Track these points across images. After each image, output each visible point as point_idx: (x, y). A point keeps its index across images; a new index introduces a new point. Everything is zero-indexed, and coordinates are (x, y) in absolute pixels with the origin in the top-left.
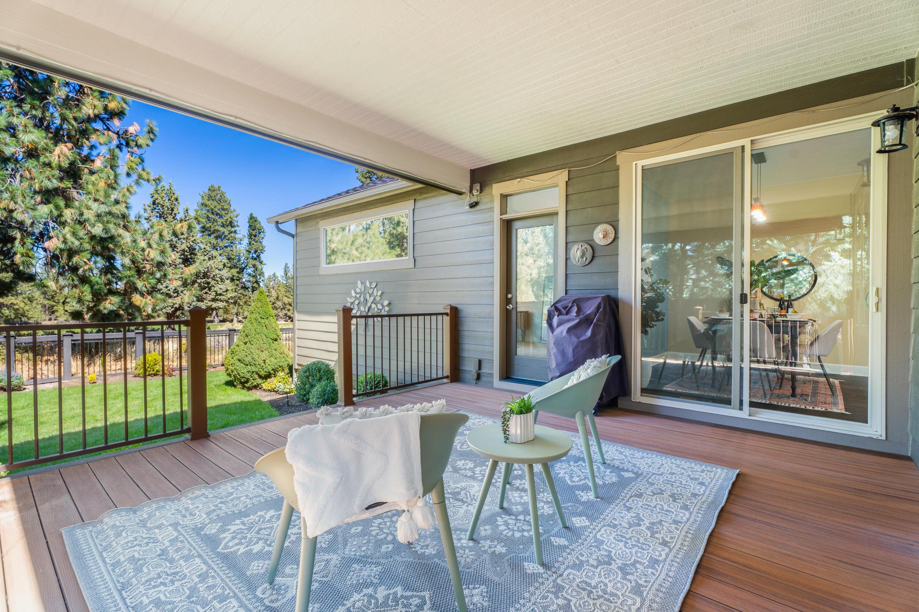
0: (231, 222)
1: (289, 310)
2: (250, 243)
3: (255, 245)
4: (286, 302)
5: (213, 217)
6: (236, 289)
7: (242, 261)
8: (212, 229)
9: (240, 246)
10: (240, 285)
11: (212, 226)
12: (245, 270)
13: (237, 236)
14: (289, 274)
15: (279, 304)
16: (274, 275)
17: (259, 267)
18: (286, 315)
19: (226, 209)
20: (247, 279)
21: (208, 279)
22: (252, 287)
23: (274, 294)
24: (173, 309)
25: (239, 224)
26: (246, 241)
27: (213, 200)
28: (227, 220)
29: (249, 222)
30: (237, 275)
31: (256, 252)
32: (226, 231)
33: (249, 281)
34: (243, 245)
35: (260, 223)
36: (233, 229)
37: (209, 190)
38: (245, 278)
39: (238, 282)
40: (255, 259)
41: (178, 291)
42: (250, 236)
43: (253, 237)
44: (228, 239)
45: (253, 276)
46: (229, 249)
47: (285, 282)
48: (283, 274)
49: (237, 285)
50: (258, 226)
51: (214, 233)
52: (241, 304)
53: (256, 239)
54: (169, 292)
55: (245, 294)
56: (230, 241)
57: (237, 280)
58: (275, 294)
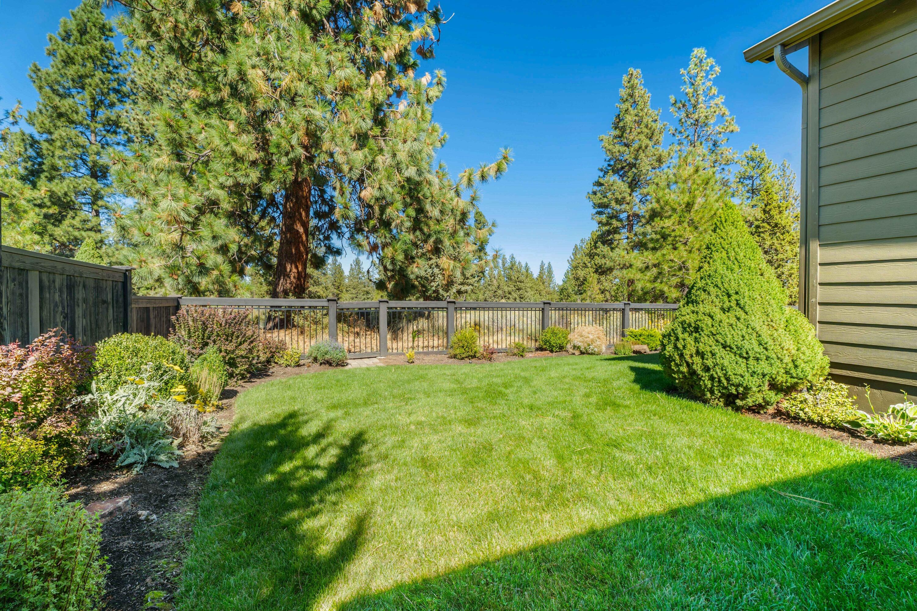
4: (506, 290)
14: (507, 265)
15: (500, 292)
23: (495, 283)
35: (484, 217)
50: (482, 220)
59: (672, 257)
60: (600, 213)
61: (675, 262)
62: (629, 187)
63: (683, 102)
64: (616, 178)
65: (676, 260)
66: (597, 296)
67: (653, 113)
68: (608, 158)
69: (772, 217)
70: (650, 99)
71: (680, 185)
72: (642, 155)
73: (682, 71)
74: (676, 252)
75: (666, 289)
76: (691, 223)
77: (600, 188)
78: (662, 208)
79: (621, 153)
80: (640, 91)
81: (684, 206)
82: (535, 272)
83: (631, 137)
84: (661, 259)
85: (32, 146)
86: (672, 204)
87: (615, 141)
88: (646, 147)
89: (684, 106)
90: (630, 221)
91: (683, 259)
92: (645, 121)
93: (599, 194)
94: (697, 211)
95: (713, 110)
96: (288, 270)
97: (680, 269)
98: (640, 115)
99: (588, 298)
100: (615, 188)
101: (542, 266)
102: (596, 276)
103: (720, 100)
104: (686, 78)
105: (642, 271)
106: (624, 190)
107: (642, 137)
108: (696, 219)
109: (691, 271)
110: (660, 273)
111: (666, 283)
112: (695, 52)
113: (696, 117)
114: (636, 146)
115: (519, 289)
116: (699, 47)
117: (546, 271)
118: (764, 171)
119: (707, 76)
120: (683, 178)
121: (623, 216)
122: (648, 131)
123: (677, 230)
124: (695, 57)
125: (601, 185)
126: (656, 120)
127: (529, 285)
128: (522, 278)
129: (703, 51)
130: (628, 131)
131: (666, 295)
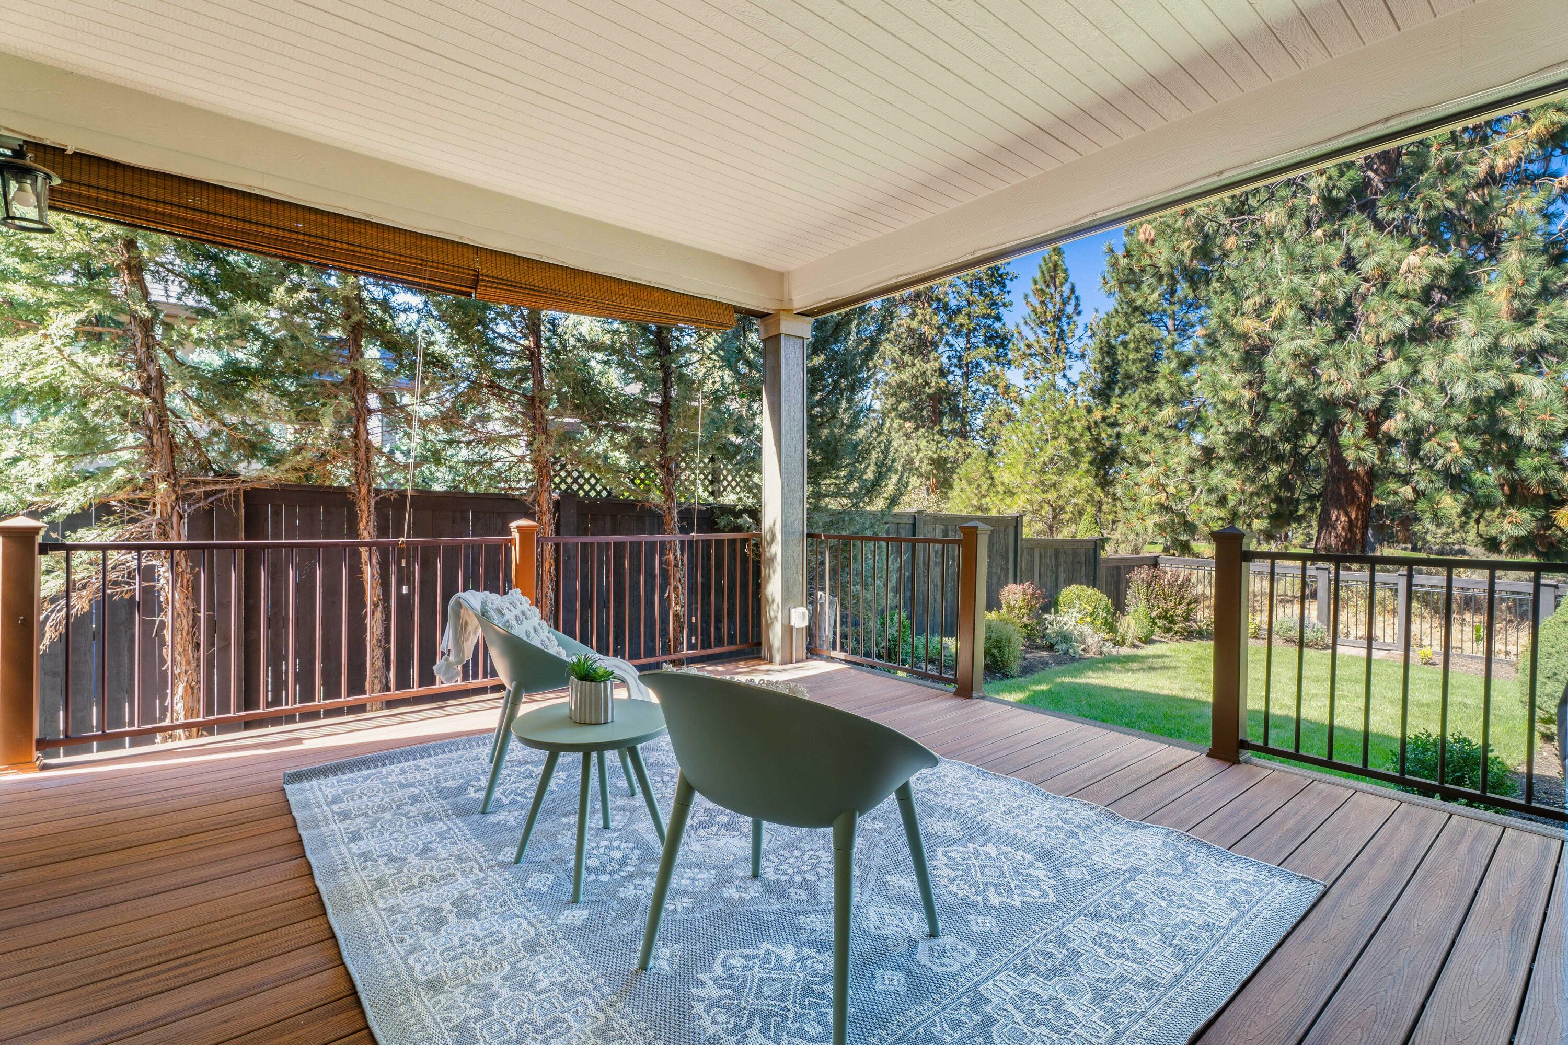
85: (1108, 353)
96: (1334, 518)
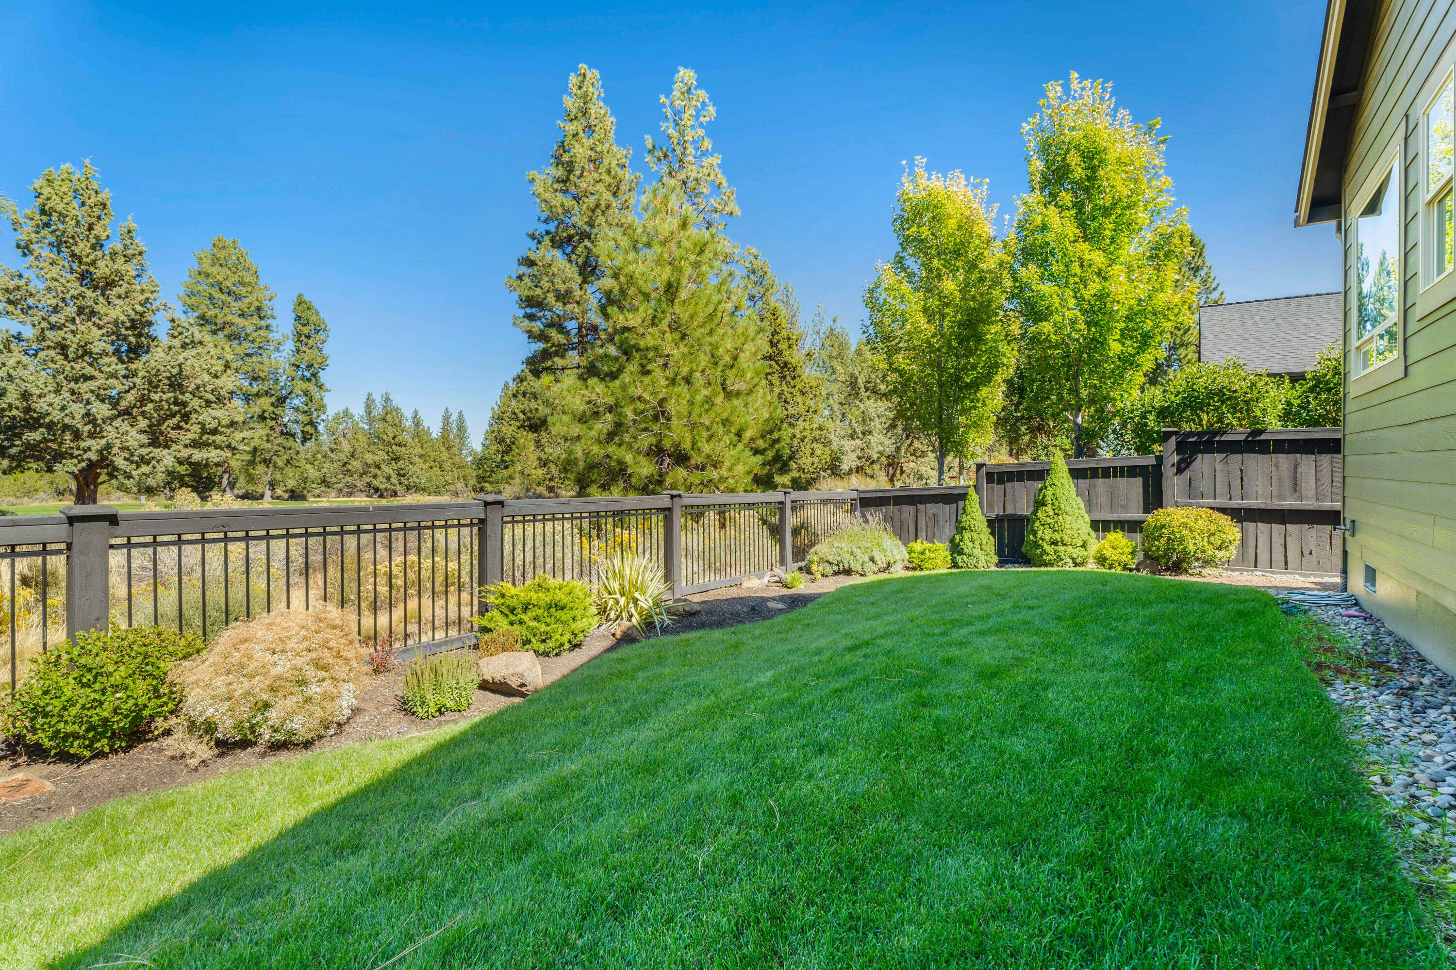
0: (259, 309)
1: (375, 477)
2: (298, 351)
3: (309, 355)
4: (370, 461)
5: (223, 297)
6: (268, 435)
7: (282, 384)
8: (219, 321)
9: (277, 354)
10: (278, 429)
11: (220, 316)
12: (288, 401)
13: (271, 336)
14: (375, 413)
15: (356, 464)
16: (346, 411)
17: (317, 396)
18: (369, 485)
19: (250, 284)
20: (293, 418)
21: (183, 394)
22: (303, 432)
23: (346, 447)
24: (84, 464)
25: (275, 313)
26: (289, 346)
27: (221, 265)
28: (251, 304)
29: (295, 310)
30: (272, 408)
31: (310, 366)
32: (249, 325)
33: (296, 422)
34: (284, 354)
35: (317, 314)
36: (263, 323)
37: (214, 245)
38: (288, 415)
39: (273, 423)
40: (309, 380)
41: (95, 419)
42: (299, 336)
43: (303, 338)
44: (253, 341)
45: (305, 412)
46: (254, 359)
47: (366, 427)
48: (362, 413)
49: (272, 428)
50: (313, 318)
51: (222, 329)
52: (280, 464)
53: (311, 342)
54: (73, 422)
55: (288, 445)
56: (257, 345)
57: (272, 419)
58: (348, 446)
59: (639, 392)
60: (531, 317)
61: (646, 402)
62: (580, 274)
63: (664, 149)
64: (558, 253)
65: (646, 396)
66: (533, 472)
67: (620, 152)
68: (544, 216)
69: (780, 353)
70: (614, 128)
71: (656, 248)
72: (601, 220)
73: (663, 99)
74: (647, 380)
75: (629, 458)
76: (675, 326)
77: (530, 270)
78: (622, 292)
79: (567, 212)
80: (597, 109)
81: (662, 290)
82: (434, 427)
83: (583, 185)
84: (619, 393)
86: (641, 283)
87: (556, 186)
88: (608, 207)
89: (666, 156)
90: (582, 337)
91: (661, 396)
92: (606, 162)
93: (526, 280)
94: (684, 302)
95: (706, 172)
97: (656, 418)
98: (598, 149)
99: (517, 475)
100: (555, 269)
101: (446, 419)
102: (532, 436)
103: (716, 160)
104: (669, 113)
105: (582, 419)
106: (570, 275)
107: (600, 187)
108: (685, 317)
109: (675, 422)
110: (618, 425)
111: (630, 446)
112: (681, 73)
113: (683, 177)
114: (591, 201)
115: (396, 459)
116: (686, 68)
117: (454, 426)
118: (767, 290)
119: (697, 117)
120: (661, 237)
121: (572, 325)
122: (611, 180)
123: (649, 337)
124: (682, 82)
125: (531, 263)
126: (624, 166)
127: (417, 450)
128: (406, 437)
129: (692, 74)
130: (578, 173)
131: (629, 471)
